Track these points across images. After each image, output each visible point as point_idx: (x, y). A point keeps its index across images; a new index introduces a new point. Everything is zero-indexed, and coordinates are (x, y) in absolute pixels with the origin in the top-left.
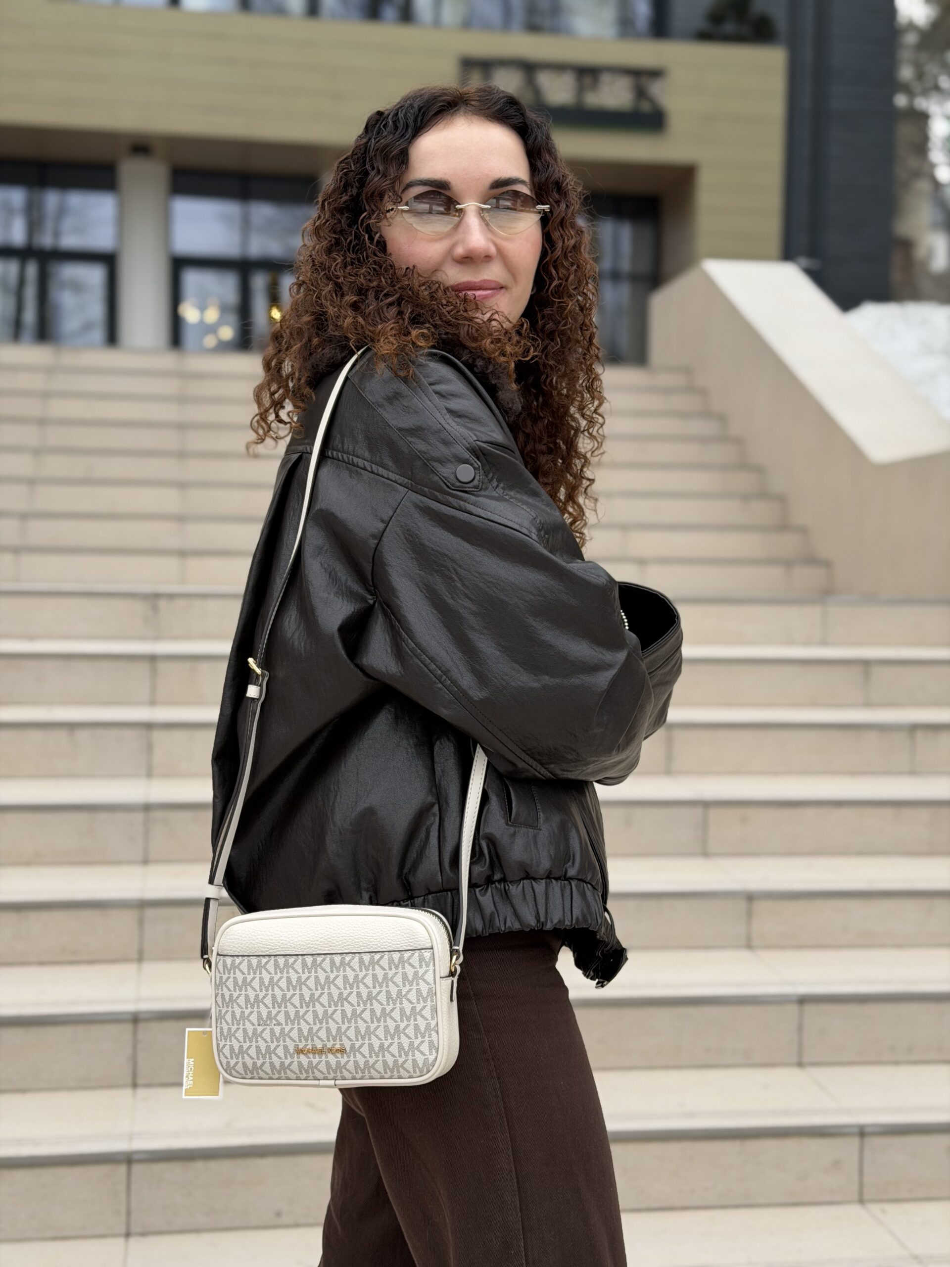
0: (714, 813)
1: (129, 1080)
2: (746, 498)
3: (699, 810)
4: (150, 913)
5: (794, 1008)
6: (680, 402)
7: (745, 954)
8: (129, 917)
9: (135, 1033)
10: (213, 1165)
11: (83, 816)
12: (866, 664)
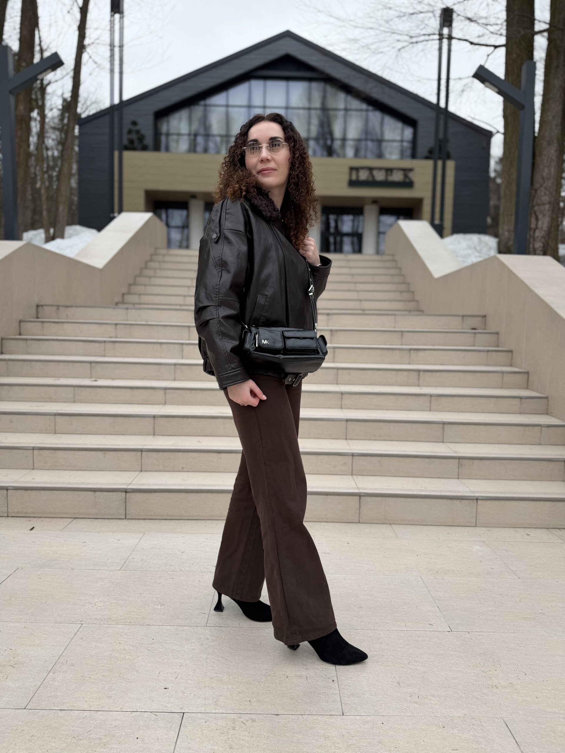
0: (340, 371)
1: (153, 433)
2: (401, 292)
3: (336, 370)
4: (168, 391)
5: (345, 423)
6: (388, 264)
7: (340, 410)
8: (162, 392)
9: (154, 420)
10: (165, 453)
11: (157, 366)
12: (402, 332)
